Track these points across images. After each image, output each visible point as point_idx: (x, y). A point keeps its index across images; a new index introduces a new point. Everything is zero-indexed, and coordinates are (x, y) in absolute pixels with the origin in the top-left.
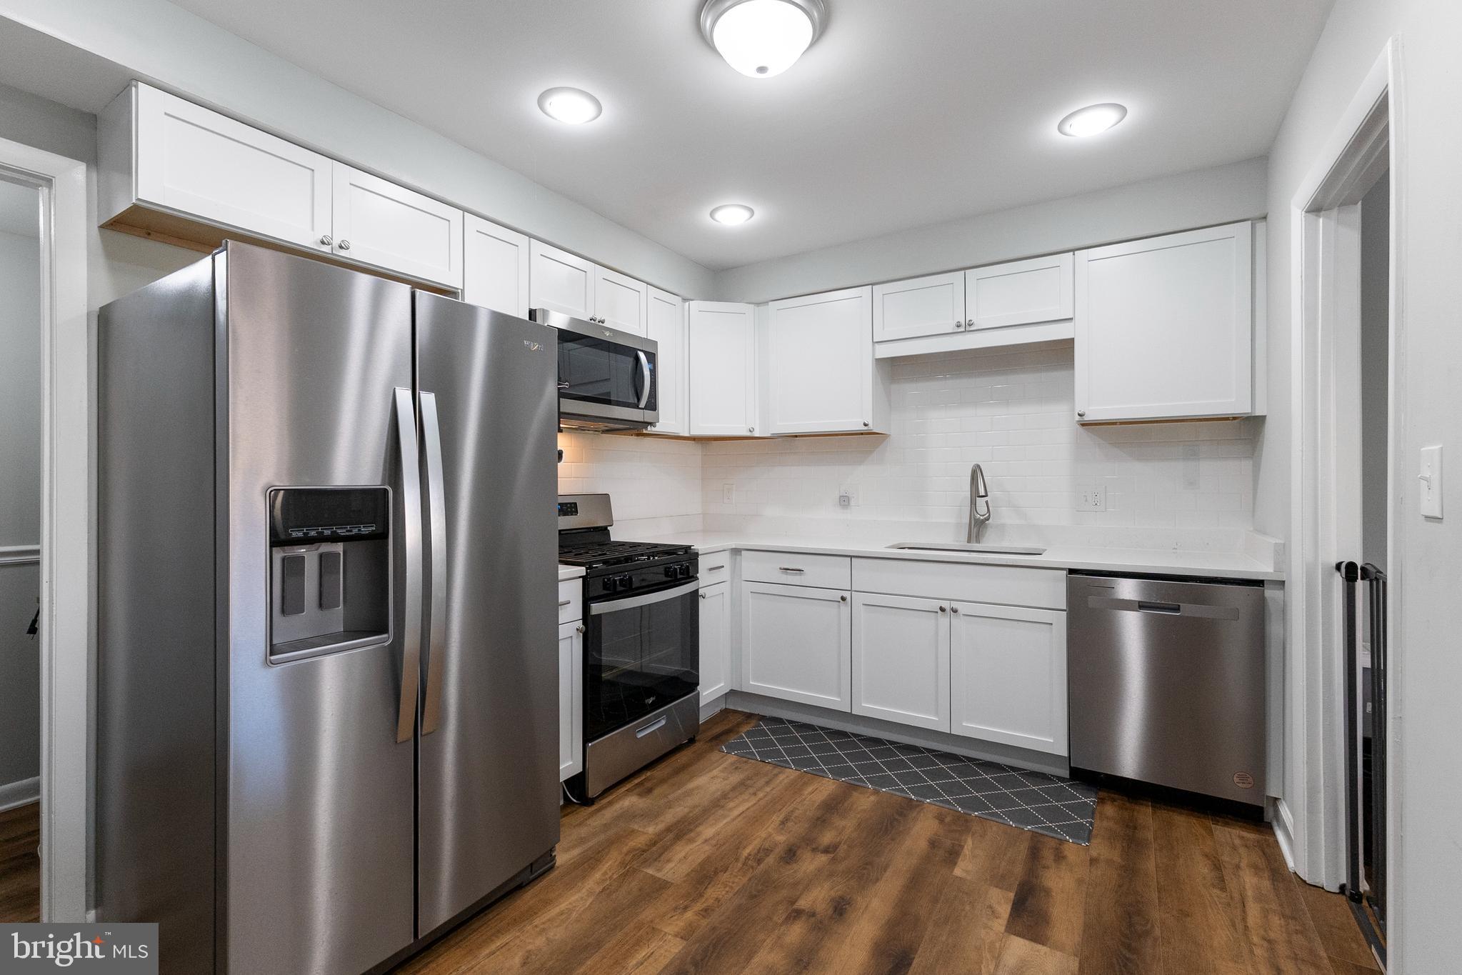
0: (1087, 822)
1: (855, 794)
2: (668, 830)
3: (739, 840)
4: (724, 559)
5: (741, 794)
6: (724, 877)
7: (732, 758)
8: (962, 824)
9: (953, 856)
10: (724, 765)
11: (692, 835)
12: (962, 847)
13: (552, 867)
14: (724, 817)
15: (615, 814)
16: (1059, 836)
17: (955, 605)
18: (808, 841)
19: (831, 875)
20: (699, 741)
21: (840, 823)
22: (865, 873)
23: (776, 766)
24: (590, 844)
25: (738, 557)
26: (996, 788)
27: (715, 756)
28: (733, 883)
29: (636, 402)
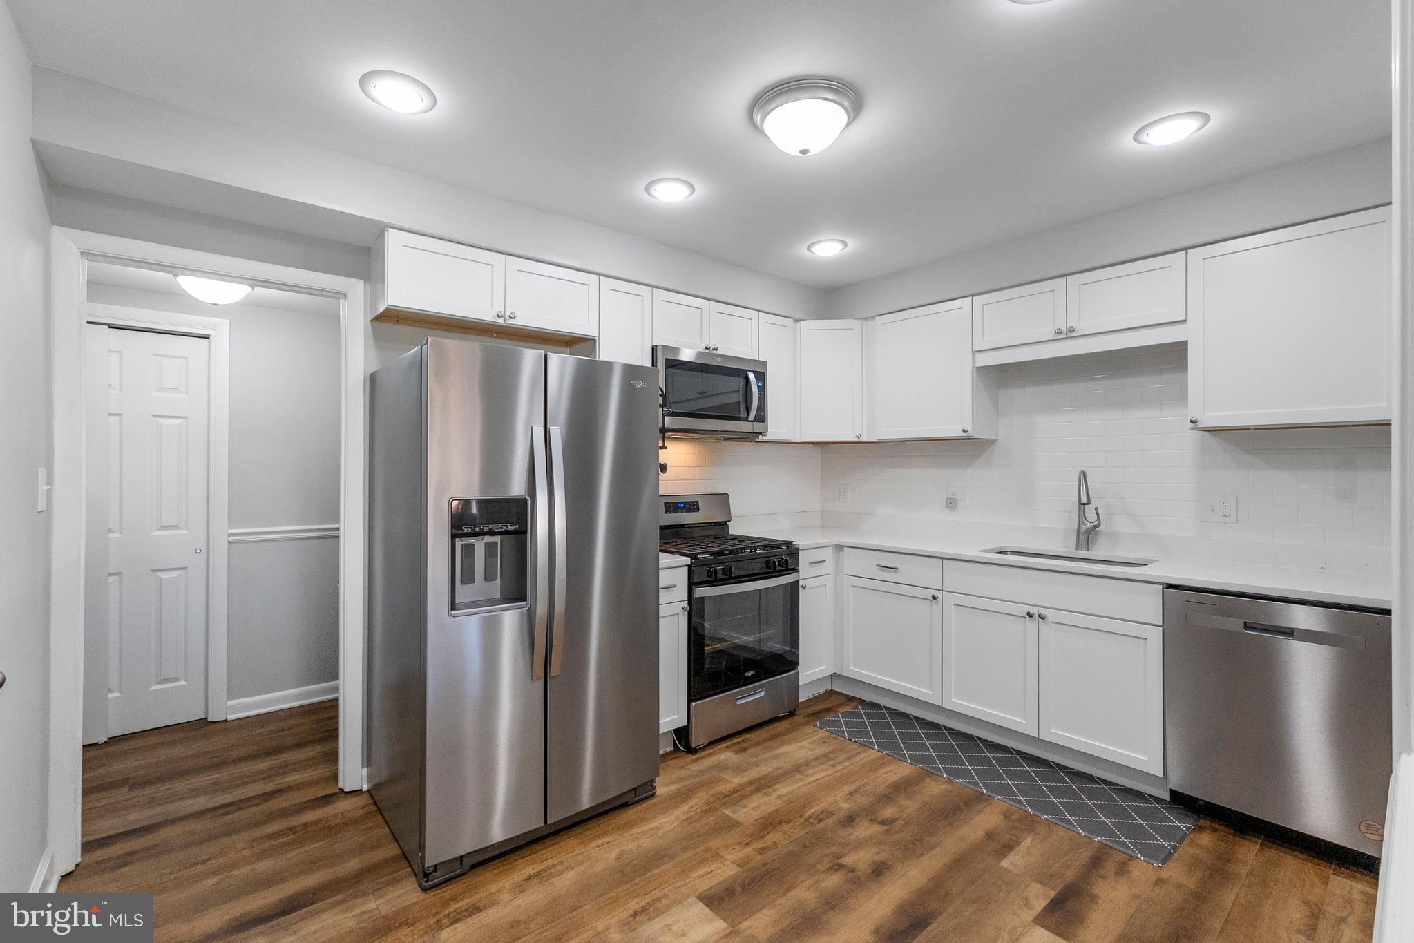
0: (1169, 845)
1: (928, 780)
2: (751, 783)
3: (807, 801)
4: (828, 554)
5: (822, 764)
6: (785, 827)
7: (824, 733)
8: (1029, 824)
9: (1006, 848)
10: (815, 738)
11: (770, 790)
12: (1019, 843)
13: (653, 795)
14: (800, 780)
15: (712, 764)
16: (1130, 852)
17: (1043, 612)
18: (870, 813)
19: (881, 843)
20: (799, 715)
21: (904, 802)
22: (912, 848)
23: (861, 745)
24: (686, 783)
25: (841, 553)
26: (1079, 798)
27: (809, 729)
28: (792, 833)
29: (746, 415)
